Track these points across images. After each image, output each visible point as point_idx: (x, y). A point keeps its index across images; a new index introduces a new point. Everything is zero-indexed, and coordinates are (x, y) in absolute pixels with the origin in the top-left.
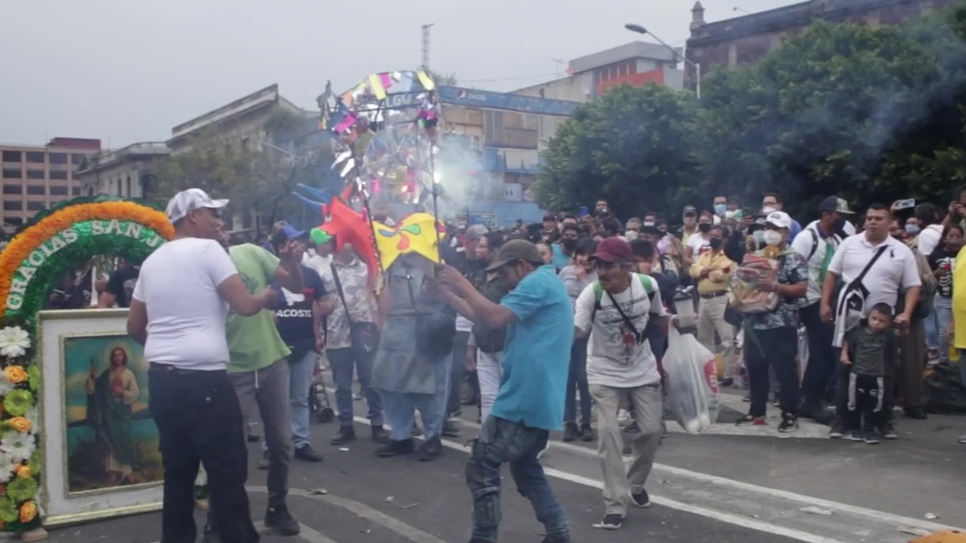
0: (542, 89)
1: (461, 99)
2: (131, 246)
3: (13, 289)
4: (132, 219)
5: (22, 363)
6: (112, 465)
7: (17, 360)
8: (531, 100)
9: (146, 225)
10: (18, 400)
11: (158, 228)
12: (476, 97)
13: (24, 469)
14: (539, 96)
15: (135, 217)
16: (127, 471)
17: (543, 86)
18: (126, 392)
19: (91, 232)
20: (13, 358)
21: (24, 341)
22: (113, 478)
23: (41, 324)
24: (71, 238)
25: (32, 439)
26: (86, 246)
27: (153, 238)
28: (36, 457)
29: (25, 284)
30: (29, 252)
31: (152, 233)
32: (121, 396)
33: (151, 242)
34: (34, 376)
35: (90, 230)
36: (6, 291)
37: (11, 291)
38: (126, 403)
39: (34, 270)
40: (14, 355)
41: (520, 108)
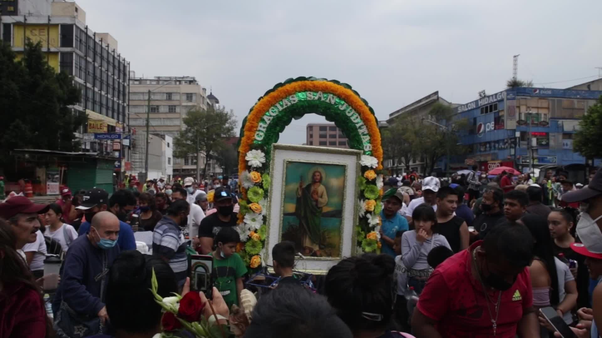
0: (589, 85)
1: (536, 94)
2: (329, 109)
3: (259, 128)
4: (331, 92)
5: (260, 172)
6: (307, 243)
7: (257, 169)
8: (580, 92)
9: (339, 96)
10: (256, 193)
11: (346, 98)
12: (545, 92)
13: (255, 235)
14: (587, 89)
15: (333, 91)
16: (316, 248)
17: (589, 84)
18: (320, 199)
19: (306, 98)
20: (255, 168)
21: (262, 159)
22: (307, 251)
23: (274, 151)
24: (294, 101)
25: (261, 217)
26: (302, 106)
27: (343, 105)
28: (263, 229)
29: (266, 126)
30: (270, 107)
31: (343, 102)
32: (317, 201)
33: (342, 107)
34: (266, 180)
35: (305, 97)
36: (255, 129)
37: (258, 129)
38: (319, 206)
39: (271, 118)
40: (255, 166)
41: (573, 97)
